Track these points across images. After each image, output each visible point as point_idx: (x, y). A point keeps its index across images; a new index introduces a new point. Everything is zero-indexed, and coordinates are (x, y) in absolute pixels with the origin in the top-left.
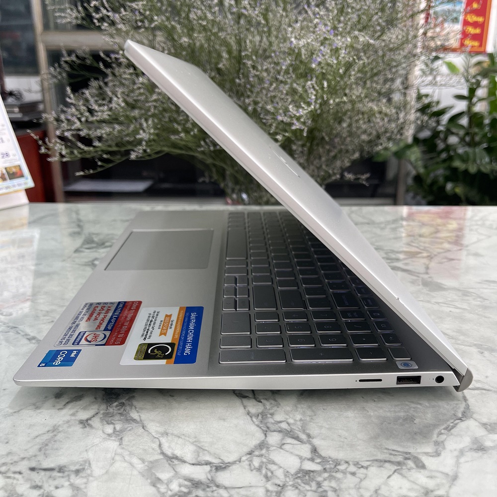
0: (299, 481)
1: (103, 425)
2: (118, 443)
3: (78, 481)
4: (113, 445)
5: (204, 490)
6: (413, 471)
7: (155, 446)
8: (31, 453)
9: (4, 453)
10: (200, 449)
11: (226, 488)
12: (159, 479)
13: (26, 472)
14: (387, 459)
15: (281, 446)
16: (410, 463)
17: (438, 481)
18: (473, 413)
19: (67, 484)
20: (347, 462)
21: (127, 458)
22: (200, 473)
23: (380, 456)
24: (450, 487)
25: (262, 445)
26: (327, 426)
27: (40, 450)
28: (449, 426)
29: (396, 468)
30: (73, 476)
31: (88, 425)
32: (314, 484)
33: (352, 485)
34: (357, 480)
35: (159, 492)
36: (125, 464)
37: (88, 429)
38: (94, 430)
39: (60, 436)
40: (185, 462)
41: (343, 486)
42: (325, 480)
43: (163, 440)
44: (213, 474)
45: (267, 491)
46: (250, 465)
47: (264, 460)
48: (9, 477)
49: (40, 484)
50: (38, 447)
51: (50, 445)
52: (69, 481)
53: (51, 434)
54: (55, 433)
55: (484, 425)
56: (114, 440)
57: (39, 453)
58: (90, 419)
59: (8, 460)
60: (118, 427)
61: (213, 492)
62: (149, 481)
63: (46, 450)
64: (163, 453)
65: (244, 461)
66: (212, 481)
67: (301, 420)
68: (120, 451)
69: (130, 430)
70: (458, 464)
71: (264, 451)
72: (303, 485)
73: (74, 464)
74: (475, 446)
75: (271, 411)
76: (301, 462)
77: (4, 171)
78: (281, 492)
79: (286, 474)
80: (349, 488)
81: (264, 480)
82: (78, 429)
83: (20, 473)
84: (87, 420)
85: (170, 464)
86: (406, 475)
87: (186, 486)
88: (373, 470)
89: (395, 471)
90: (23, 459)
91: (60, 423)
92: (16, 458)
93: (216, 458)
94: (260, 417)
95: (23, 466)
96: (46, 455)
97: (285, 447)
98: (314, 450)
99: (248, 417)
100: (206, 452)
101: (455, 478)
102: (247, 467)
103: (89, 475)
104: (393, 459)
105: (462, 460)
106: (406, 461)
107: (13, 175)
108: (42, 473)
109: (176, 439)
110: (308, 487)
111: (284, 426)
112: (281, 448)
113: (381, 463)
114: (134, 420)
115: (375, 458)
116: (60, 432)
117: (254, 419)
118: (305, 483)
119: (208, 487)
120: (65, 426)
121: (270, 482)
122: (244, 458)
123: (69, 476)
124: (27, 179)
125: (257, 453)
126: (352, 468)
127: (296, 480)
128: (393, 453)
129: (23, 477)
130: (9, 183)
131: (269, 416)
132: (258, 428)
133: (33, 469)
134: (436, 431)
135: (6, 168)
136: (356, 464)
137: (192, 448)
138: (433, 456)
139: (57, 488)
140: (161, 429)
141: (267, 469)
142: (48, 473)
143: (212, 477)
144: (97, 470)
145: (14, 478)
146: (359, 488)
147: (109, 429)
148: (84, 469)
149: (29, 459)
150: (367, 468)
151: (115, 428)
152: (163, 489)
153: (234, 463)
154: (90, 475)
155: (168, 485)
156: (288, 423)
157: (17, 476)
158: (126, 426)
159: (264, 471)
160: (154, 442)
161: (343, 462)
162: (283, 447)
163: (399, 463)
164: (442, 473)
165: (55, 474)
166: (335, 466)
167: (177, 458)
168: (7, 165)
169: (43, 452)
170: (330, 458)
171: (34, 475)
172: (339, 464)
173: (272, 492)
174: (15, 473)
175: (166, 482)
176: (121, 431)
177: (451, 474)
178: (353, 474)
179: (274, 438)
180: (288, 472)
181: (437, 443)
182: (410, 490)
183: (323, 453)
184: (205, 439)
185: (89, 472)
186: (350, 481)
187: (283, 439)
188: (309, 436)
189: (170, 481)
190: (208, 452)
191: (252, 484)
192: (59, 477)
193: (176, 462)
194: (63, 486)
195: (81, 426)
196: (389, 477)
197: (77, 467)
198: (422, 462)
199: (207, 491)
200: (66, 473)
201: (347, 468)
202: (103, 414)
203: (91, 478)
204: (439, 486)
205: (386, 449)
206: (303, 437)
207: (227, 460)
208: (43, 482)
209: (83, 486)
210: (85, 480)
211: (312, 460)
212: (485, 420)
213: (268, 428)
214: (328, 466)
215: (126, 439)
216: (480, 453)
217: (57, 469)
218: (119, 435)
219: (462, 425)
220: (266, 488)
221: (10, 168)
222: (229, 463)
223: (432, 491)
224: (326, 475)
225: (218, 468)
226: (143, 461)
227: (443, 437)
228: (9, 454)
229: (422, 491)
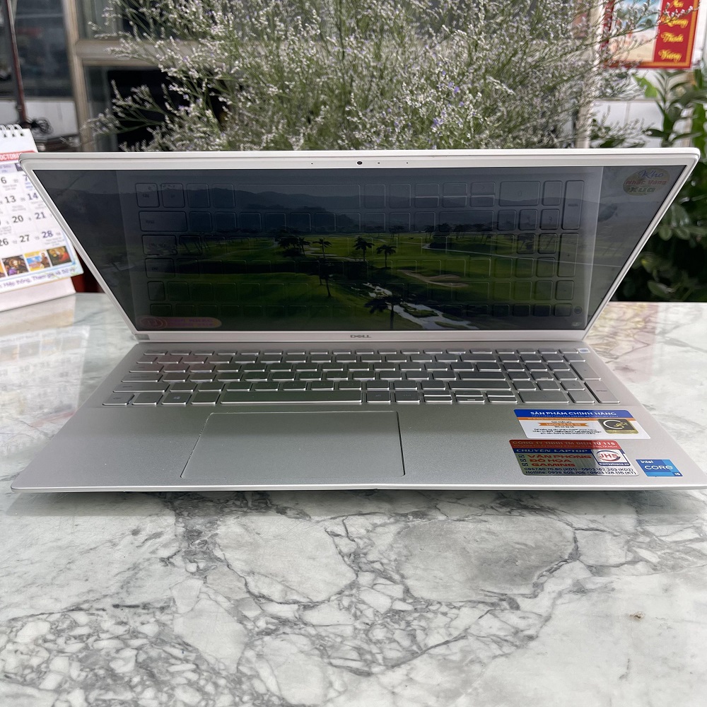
0: (389, 620)
1: (185, 563)
2: (203, 582)
3: (164, 618)
4: (197, 583)
5: (291, 627)
6: (506, 611)
7: (242, 585)
8: (113, 591)
9: (85, 590)
10: (288, 588)
11: (313, 626)
12: (245, 617)
13: (110, 609)
14: (482, 600)
15: (373, 586)
16: (505, 604)
17: (531, 621)
18: (580, 555)
19: (153, 620)
20: (439, 603)
21: (212, 597)
22: (287, 612)
23: (474, 598)
24: (541, 627)
25: (353, 585)
26: (423, 567)
27: (122, 587)
28: (552, 568)
29: (489, 608)
30: (158, 613)
31: (170, 563)
32: (403, 624)
33: (442, 625)
34: (448, 620)
35: (246, 629)
36: (211, 602)
37: (169, 567)
38: (176, 569)
39: (141, 574)
40: (272, 601)
41: (433, 625)
42: (415, 619)
43: (249, 579)
44: (300, 612)
45: (355, 629)
46: (339, 604)
47: (354, 600)
48: (92, 614)
49: (125, 620)
50: (120, 584)
51: (132, 584)
52: (154, 617)
53: (131, 572)
54: (136, 571)
55: (590, 567)
56: (199, 579)
57: (121, 591)
58: (171, 557)
59: (90, 597)
60: (202, 565)
61: (300, 629)
62: (236, 618)
63: (128, 588)
64: (249, 592)
65: (333, 601)
66: (300, 619)
67: (396, 560)
68: (204, 589)
69: (214, 569)
70: (554, 605)
71: (354, 591)
72: (392, 624)
73: (158, 601)
74: (575, 589)
75: (365, 551)
76: (392, 603)
77: (47, 255)
78: (369, 631)
79: (376, 613)
80: (439, 627)
81: (353, 618)
82: (159, 567)
83: (104, 610)
84: (168, 558)
85: (256, 603)
86: (499, 616)
87: (272, 623)
88: (466, 611)
89: (488, 612)
90: (105, 596)
91: (139, 561)
92: (97, 596)
93: (304, 597)
94: (352, 557)
95: (107, 603)
96: (128, 593)
97: (377, 587)
98: (407, 591)
99: (340, 557)
100: (294, 591)
101: (548, 619)
102: (336, 606)
103: (174, 612)
104: (488, 600)
105: (559, 602)
106: (500, 603)
107: (57, 258)
108: (127, 610)
109: (263, 578)
110: (396, 626)
111: (377, 566)
112: (372, 588)
113: (474, 604)
114: (218, 559)
115: (470, 599)
116: (141, 570)
117: (346, 559)
118: (394, 623)
119: (296, 624)
120: (146, 564)
121: (358, 621)
122: (333, 598)
123: (154, 613)
124: (74, 263)
125: (347, 593)
126: (444, 609)
127: (386, 620)
128: (489, 594)
129: (107, 614)
130: (52, 269)
131: (362, 555)
132: (349, 568)
133: (116, 606)
134: (538, 573)
135: (48, 251)
136: (449, 605)
137: (280, 587)
138: (530, 598)
139: (143, 624)
140: (247, 568)
141: (356, 608)
142: (132, 610)
143: (299, 615)
144: (182, 607)
145: (98, 615)
146: (449, 627)
147: (192, 568)
148: (169, 606)
149: (111, 596)
150: (459, 608)
151: (198, 567)
152: (250, 626)
153: (323, 602)
154: (176, 612)
155: (254, 623)
156: (382, 564)
157: (101, 613)
158: (210, 564)
159: (353, 610)
160: (239, 581)
161: (435, 603)
162: (374, 587)
163: (493, 604)
164: (536, 613)
165: (140, 611)
166: (427, 607)
167: (264, 597)
168: (50, 246)
169: (125, 589)
170: (422, 598)
171: (118, 611)
172: (431, 605)
173: (360, 630)
174: (98, 610)
175: (253, 619)
176: (206, 570)
177: (545, 614)
178: (445, 614)
179: (366, 578)
180: (377, 612)
181: (536, 585)
182: (499, 629)
183: (416, 594)
184: (293, 579)
185: (174, 609)
186: (441, 620)
187: (374, 580)
188: (403, 576)
189: (257, 619)
190: (296, 591)
191: (341, 622)
192: (144, 614)
193: (263, 601)
194: (148, 622)
195: (163, 564)
196: (480, 618)
197: (162, 604)
198: (517, 603)
199: (295, 629)
200: (151, 610)
201: (438, 609)
202: (185, 552)
203: (176, 615)
204: (529, 626)
205: (482, 590)
206: (397, 577)
207: (315, 600)
208: (128, 619)
209: (169, 623)
210: (170, 617)
211: (404, 600)
212: (591, 562)
213: (360, 568)
214: (419, 607)
215: (210, 578)
216: (579, 596)
217: (142, 606)
218: (202, 574)
219: (566, 567)
220: (354, 626)
221: (53, 250)
222: (317, 602)
223: (522, 631)
224: (416, 615)
225: (306, 607)
226: (229, 599)
227: (544, 579)
228: (89, 591)
229: (513, 630)
